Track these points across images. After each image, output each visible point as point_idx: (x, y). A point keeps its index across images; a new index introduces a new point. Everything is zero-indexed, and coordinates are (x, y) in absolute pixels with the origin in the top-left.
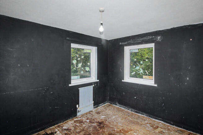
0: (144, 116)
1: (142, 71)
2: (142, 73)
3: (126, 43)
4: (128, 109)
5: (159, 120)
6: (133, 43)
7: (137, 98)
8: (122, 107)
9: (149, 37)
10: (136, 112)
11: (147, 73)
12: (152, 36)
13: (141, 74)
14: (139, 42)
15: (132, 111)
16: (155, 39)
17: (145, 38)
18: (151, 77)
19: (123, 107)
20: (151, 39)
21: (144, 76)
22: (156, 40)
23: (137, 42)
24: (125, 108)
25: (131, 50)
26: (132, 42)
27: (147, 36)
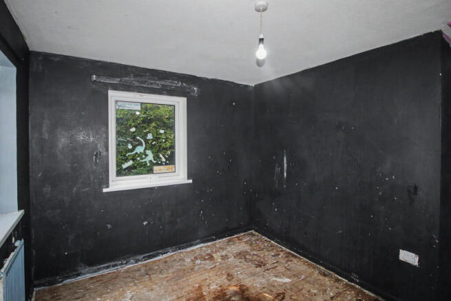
0: (169, 254)
1: (150, 157)
2: (150, 161)
3: (116, 81)
4: (126, 264)
5: (196, 244)
6: (137, 86)
7: (149, 223)
8: (104, 268)
9: (176, 82)
10: (150, 257)
11: (164, 160)
12: (182, 84)
13: (148, 164)
14: (155, 87)
15: (137, 261)
16: (188, 90)
17: (168, 83)
18: (170, 166)
19: (108, 267)
20: (181, 87)
21: (156, 168)
22: (189, 93)
23: (150, 86)
24: (114, 266)
25: (119, 103)
26: (136, 84)
27: (172, 79)
